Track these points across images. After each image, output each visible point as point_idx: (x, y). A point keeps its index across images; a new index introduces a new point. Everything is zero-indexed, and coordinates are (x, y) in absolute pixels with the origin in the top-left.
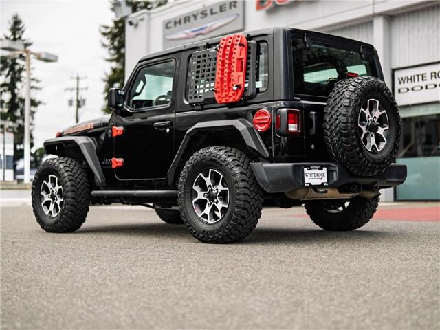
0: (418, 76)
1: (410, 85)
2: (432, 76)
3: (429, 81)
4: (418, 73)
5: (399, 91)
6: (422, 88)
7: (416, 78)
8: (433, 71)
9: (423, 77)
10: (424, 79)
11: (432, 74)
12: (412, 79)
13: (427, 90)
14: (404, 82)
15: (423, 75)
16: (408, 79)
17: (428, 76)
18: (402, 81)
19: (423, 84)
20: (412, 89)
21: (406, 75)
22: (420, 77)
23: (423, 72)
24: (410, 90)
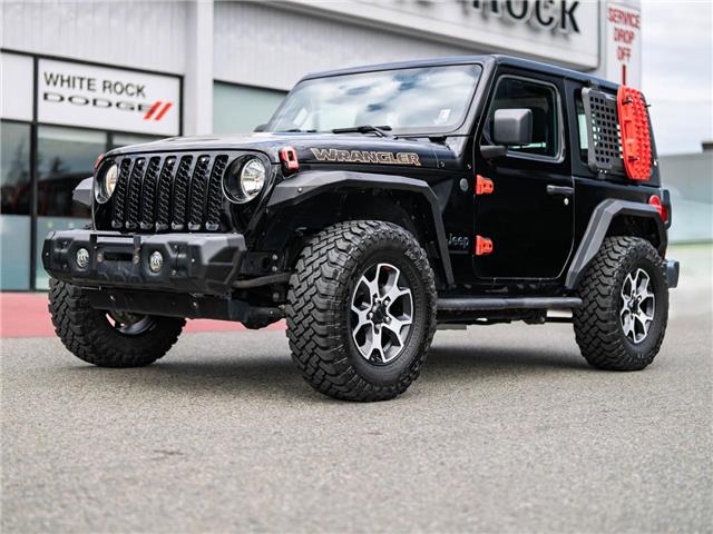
0: (82, 79)
1: (66, 91)
2: (104, 87)
3: (99, 93)
4: (83, 76)
5: (46, 96)
6: (87, 102)
7: (78, 82)
8: (106, 79)
9: (89, 85)
10: (92, 87)
11: (105, 82)
12: (70, 81)
13: (95, 108)
14: (55, 84)
15: (89, 80)
16: (62, 81)
17: (98, 85)
18: (50, 79)
19: (91, 96)
20: (70, 99)
21: (60, 73)
22: (85, 83)
23: (91, 77)
24: (66, 98)
